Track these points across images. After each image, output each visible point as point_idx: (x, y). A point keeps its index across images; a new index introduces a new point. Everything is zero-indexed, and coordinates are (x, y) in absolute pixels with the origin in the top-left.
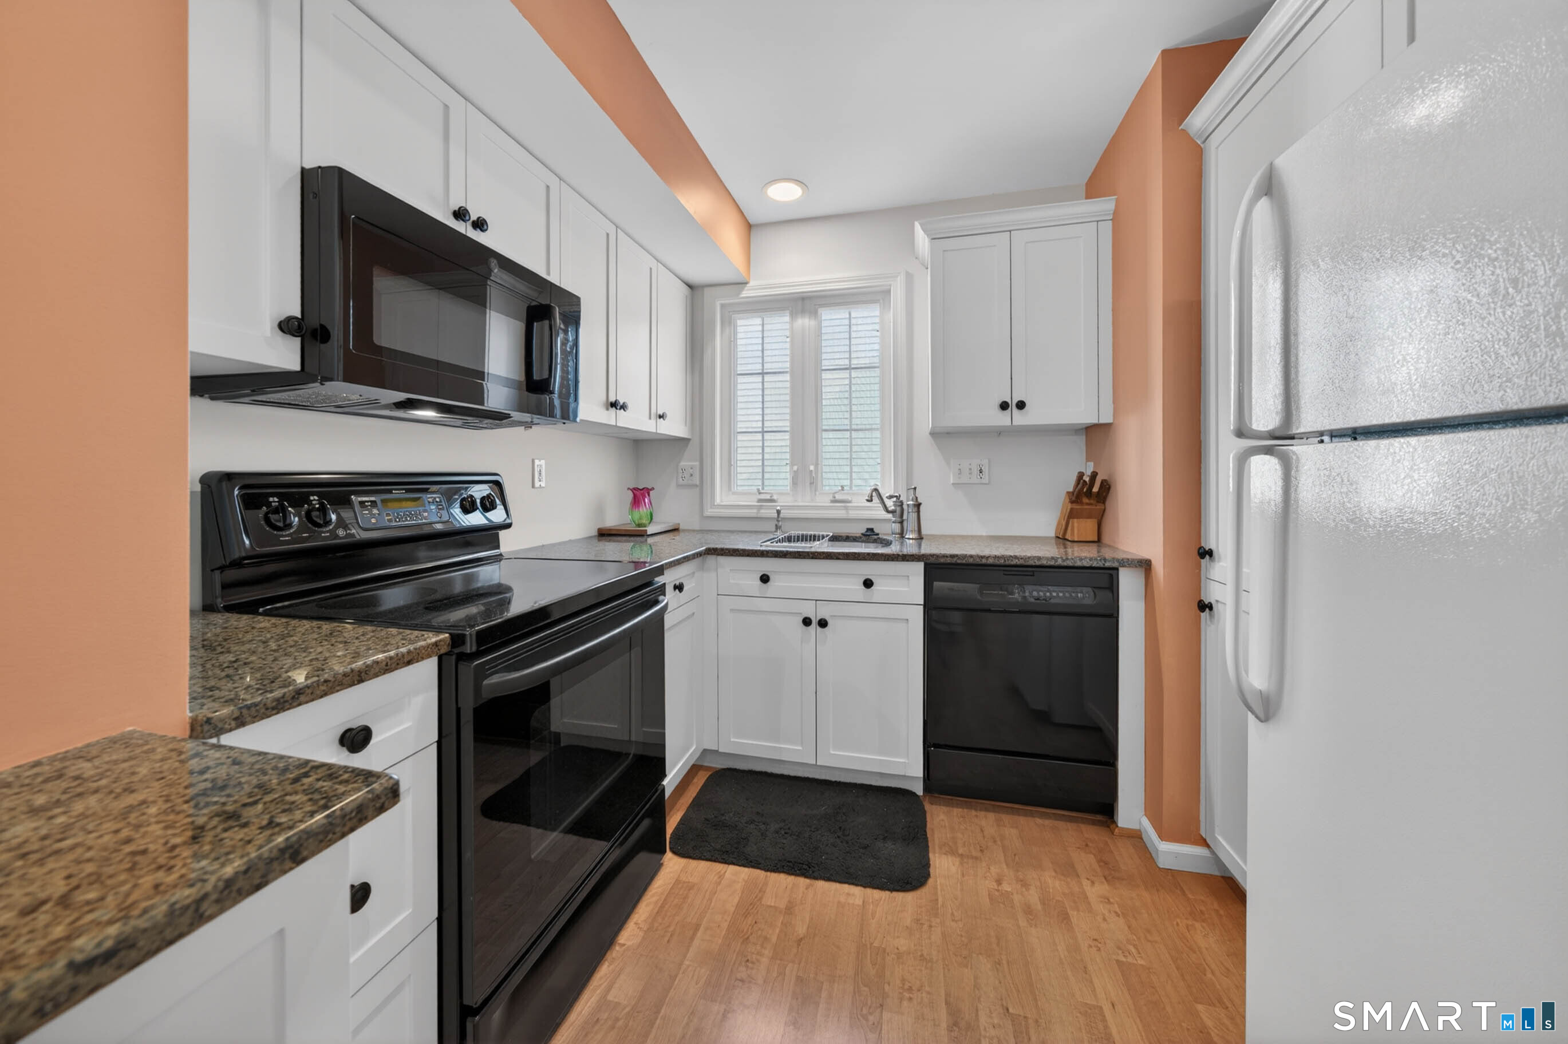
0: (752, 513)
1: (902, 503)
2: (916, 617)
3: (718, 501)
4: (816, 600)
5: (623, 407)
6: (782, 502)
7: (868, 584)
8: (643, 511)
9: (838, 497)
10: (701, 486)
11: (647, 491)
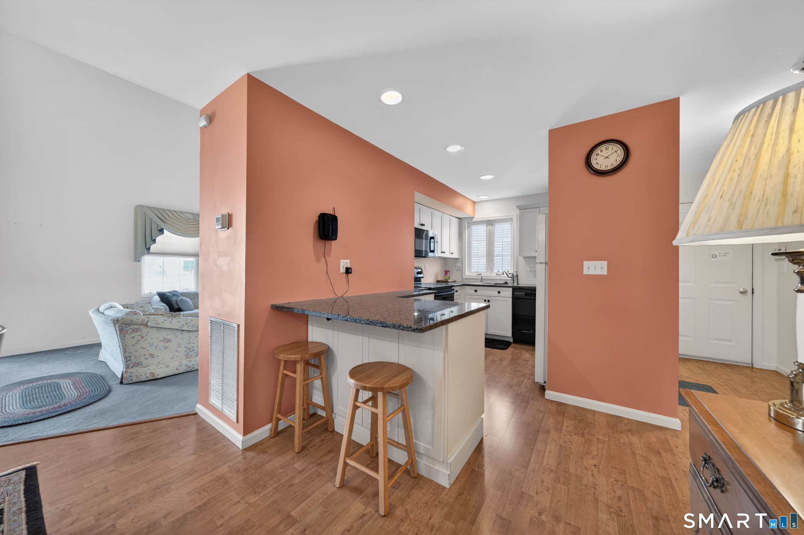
0: (476, 277)
1: (513, 275)
2: (510, 300)
3: (466, 274)
4: (488, 296)
5: (445, 252)
6: (483, 275)
7: (499, 292)
8: (448, 276)
9: (498, 274)
10: (461, 270)
11: (448, 271)
